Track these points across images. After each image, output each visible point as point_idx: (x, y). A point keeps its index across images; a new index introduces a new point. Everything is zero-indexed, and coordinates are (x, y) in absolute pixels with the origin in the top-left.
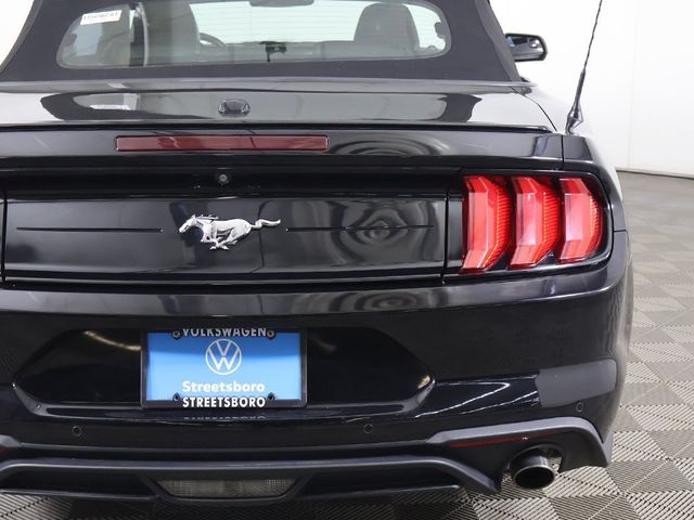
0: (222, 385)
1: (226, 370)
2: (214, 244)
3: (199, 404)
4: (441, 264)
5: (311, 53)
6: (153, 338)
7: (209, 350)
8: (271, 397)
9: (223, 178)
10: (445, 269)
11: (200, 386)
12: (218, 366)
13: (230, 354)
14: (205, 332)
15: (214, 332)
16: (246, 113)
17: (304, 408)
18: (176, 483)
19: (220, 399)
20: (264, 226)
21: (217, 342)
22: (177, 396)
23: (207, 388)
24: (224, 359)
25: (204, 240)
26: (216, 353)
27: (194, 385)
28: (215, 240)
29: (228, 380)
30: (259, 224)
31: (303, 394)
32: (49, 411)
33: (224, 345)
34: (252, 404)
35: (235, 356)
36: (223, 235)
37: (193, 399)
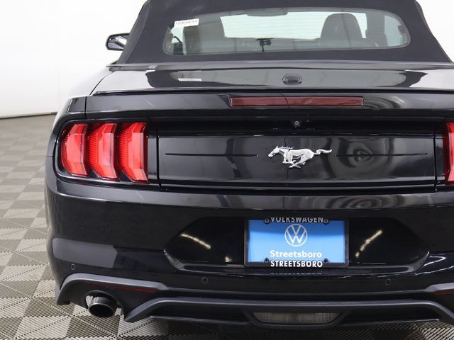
0: (295, 253)
1: (298, 244)
2: (291, 165)
3: (281, 265)
4: (433, 178)
5: (314, 45)
6: (252, 223)
7: (287, 231)
8: (326, 261)
9: (297, 123)
10: (435, 182)
11: (281, 253)
12: (293, 241)
13: (300, 234)
14: (285, 220)
15: (291, 220)
16: (301, 82)
17: (346, 268)
18: (263, 314)
19: (294, 262)
20: (322, 153)
21: (292, 226)
22: (267, 260)
23: (286, 255)
24: (296, 237)
25: (285, 162)
26: (291, 232)
27: (277, 253)
28: (292, 162)
29: (299, 250)
30: (318, 152)
31: (346, 260)
32: (185, 267)
33: (296, 228)
34: (314, 265)
35: (303, 235)
36: (297, 159)
37: (277, 262)
